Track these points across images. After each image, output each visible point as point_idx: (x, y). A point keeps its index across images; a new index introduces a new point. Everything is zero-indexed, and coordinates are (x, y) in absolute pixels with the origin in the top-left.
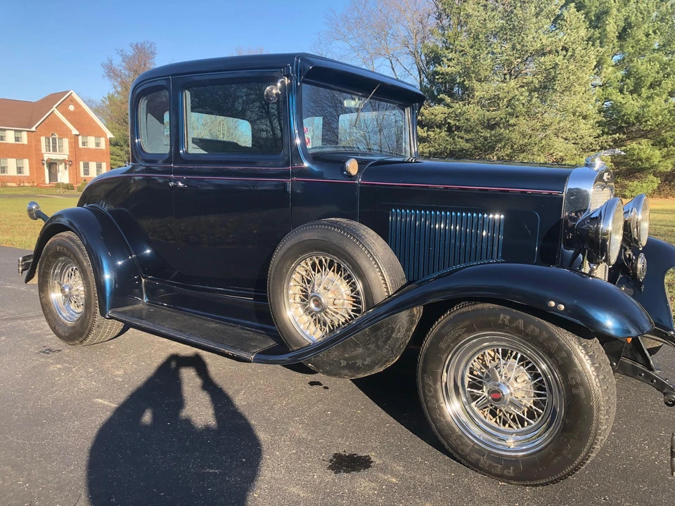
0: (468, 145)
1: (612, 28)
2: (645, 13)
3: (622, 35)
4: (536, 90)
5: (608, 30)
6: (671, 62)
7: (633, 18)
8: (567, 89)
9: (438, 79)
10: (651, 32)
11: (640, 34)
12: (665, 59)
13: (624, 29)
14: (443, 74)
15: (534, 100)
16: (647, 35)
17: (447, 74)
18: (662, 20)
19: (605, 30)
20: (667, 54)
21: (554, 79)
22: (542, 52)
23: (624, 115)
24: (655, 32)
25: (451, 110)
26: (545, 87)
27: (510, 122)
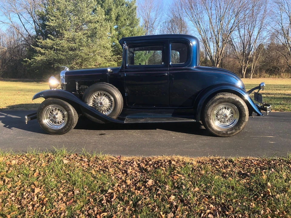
0: (64, 57)
1: (113, 16)
2: (124, 12)
3: (117, 19)
4: (89, 37)
5: (112, 17)
6: (133, 31)
7: (120, 13)
8: (101, 37)
9: (47, 28)
10: (126, 19)
11: (122, 19)
12: (131, 29)
13: (117, 17)
14: (49, 26)
15: (89, 41)
16: (125, 20)
17: (51, 26)
18: (129, 15)
19: (111, 16)
20: (131, 27)
21: (96, 33)
22: (90, 22)
23: (120, 49)
24: (127, 19)
25: (54, 42)
26: (93, 36)
27: (80, 49)
